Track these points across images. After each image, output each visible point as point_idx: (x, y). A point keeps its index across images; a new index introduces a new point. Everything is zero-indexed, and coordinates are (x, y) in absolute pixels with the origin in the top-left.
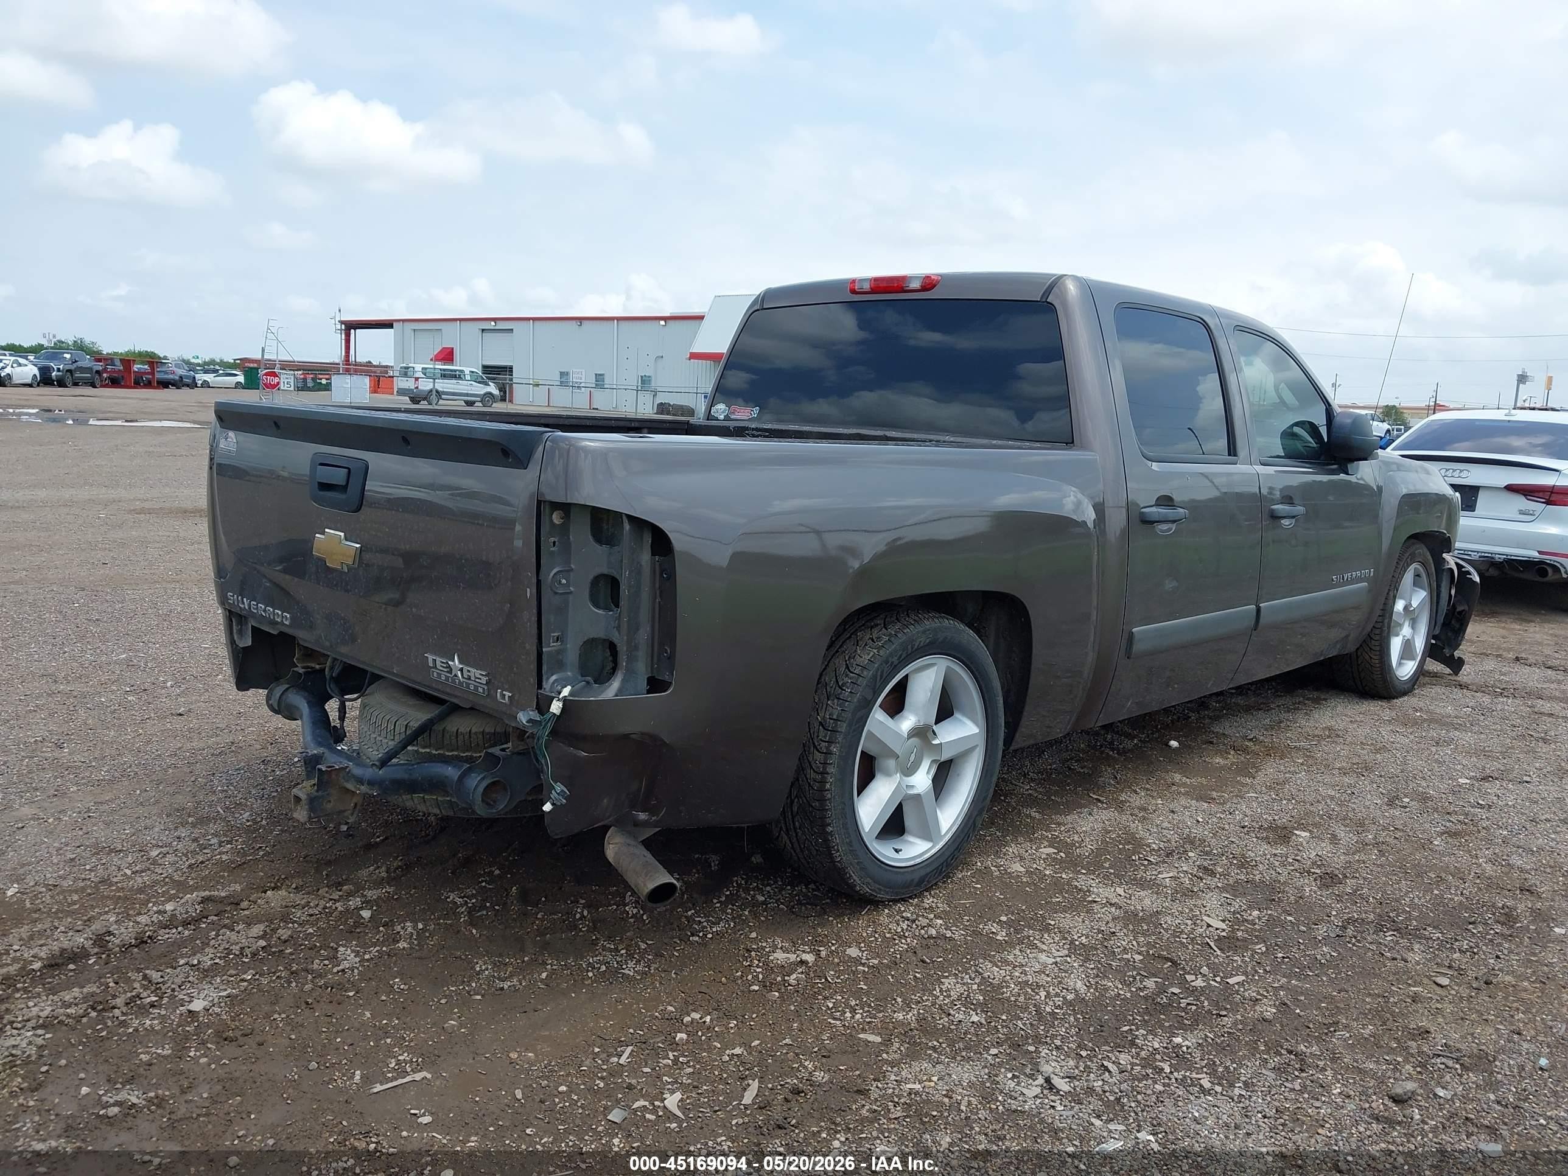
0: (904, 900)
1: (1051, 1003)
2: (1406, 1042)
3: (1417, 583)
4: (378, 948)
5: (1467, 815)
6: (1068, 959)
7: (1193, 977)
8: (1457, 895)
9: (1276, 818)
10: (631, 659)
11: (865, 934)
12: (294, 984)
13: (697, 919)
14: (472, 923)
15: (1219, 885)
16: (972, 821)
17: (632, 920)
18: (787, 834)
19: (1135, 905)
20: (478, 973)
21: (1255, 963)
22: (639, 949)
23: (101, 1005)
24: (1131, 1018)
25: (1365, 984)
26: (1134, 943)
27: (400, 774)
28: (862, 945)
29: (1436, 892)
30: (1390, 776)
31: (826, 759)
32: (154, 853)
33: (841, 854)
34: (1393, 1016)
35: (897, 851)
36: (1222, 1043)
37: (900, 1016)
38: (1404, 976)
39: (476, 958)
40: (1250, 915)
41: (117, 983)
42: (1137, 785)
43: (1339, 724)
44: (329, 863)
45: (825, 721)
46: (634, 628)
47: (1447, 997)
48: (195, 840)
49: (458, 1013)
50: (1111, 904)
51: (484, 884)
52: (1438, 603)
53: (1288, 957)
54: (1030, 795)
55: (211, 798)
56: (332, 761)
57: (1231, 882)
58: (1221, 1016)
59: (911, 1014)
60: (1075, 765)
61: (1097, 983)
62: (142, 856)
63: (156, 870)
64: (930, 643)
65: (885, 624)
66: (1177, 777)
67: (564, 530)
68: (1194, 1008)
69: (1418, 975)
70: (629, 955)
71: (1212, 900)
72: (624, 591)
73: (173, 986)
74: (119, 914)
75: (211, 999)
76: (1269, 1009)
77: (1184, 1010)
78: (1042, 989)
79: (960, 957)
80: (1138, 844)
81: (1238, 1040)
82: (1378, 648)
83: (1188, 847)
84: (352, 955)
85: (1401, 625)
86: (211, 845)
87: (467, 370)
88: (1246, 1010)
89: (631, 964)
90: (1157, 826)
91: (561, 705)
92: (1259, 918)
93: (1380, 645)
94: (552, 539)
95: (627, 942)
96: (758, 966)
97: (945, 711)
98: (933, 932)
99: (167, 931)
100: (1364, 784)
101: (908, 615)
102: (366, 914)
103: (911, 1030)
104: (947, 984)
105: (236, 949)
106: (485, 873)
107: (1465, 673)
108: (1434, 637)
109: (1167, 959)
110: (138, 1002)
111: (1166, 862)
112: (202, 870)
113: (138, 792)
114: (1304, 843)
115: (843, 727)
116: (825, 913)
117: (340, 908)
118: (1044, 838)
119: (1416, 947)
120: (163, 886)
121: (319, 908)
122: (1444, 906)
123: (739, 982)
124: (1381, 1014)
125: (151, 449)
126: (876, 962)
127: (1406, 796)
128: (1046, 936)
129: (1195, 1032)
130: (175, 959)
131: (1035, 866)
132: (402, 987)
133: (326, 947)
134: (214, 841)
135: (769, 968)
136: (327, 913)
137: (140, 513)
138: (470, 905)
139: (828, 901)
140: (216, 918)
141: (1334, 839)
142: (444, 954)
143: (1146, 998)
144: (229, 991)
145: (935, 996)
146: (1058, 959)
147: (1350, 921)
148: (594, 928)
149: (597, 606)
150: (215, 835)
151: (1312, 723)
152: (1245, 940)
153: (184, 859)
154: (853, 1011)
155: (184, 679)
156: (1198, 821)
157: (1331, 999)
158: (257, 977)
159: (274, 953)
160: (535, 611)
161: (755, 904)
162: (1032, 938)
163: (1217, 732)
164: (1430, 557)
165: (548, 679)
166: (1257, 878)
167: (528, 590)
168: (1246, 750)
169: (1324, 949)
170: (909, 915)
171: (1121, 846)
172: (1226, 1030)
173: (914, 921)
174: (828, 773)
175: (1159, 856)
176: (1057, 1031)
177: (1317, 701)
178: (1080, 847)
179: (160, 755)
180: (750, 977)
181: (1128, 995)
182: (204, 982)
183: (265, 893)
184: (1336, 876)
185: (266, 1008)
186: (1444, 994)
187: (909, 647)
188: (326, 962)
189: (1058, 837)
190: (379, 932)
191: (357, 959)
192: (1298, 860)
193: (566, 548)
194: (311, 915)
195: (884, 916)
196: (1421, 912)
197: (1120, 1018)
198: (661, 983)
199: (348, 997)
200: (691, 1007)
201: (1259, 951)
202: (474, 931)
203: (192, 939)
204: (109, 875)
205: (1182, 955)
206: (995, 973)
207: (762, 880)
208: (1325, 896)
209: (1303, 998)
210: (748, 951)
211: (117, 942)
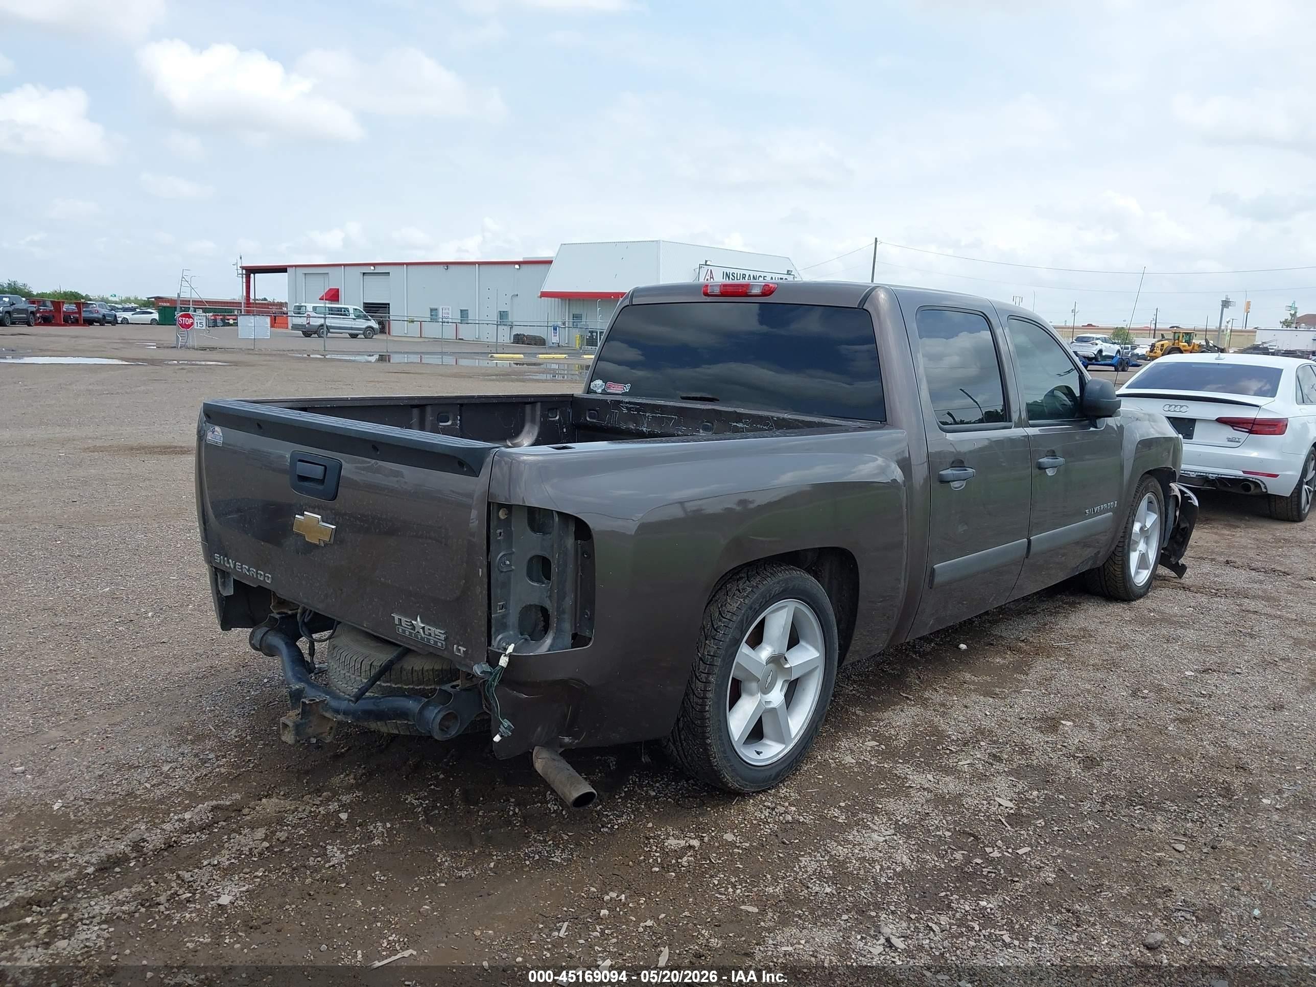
0: (765, 791)
1: (884, 875)
2: (1154, 900)
3: (1150, 508)
4: (358, 846)
5: (1192, 703)
6: (895, 837)
7: (991, 850)
8: (1187, 773)
9: (1046, 710)
10: (559, 621)
11: (737, 822)
12: (297, 879)
13: (605, 813)
14: (428, 821)
15: (1006, 769)
16: (814, 725)
17: (554, 815)
18: (674, 744)
19: (943, 789)
20: (440, 864)
21: (1037, 836)
22: (562, 840)
23: (148, 902)
24: (946, 885)
25: (1121, 850)
26: (944, 821)
27: (370, 706)
28: (736, 831)
29: (1172, 771)
30: (1133, 670)
31: (705, 687)
32: (166, 768)
33: (717, 760)
34: (1144, 878)
35: (758, 753)
36: (1016, 904)
37: (770, 890)
38: (1150, 843)
39: (436, 852)
40: (1031, 794)
41: (157, 883)
42: (937, 684)
43: (1092, 625)
44: (307, 773)
45: (705, 657)
46: (562, 597)
47: (1183, 860)
48: (196, 755)
49: (429, 898)
50: (924, 789)
51: (432, 787)
52: (1166, 522)
53: (1062, 830)
54: (854, 695)
55: (204, 717)
56: (312, 695)
57: (1015, 767)
58: (1014, 881)
59: (779, 888)
60: (886, 668)
61: (918, 856)
62: (156, 771)
63: (170, 783)
64: (783, 591)
65: (748, 577)
66: (968, 676)
67: (507, 522)
68: (993, 875)
69: (1161, 842)
70: (555, 845)
71: (1002, 783)
72: (554, 569)
73: (202, 884)
74: (147, 822)
75: (234, 894)
76: (1050, 875)
77: (986, 877)
78: (877, 864)
79: (812, 838)
80: (940, 735)
81: (1028, 902)
82: (1120, 563)
83: (980, 737)
84: (339, 852)
85: (1137, 543)
86: (210, 759)
87: (351, 308)
88: (1033, 876)
89: (558, 853)
90: (955, 719)
91: (507, 660)
92: (1038, 797)
93: (1122, 560)
94: (499, 531)
95: (552, 834)
96: (656, 851)
97: (793, 641)
98: (789, 818)
99: (188, 836)
100: (1113, 679)
101: (765, 569)
102: (344, 816)
103: (780, 901)
104: (804, 862)
105: (246, 850)
106: (432, 777)
107: (1187, 576)
108: (1163, 549)
109: (971, 835)
110: (177, 899)
111: (964, 751)
112: (207, 782)
113: (143, 714)
114: (1069, 731)
115: (718, 662)
116: (704, 804)
117: (322, 812)
118: (867, 732)
119: (1159, 818)
120: (178, 797)
121: (306, 813)
122: (1178, 783)
123: (643, 864)
124: (1134, 877)
125: (90, 387)
126: (748, 845)
127: (1145, 688)
128: (876, 818)
129: (996, 896)
130: (199, 861)
131: (863, 757)
132: (382, 878)
133: (318, 846)
134: (212, 756)
135: (665, 854)
136: (314, 816)
137: (94, 452)
138: (424, 806)
139: (705, 793)
140: (224, 824)
141: (1092, 728)
142: (410, 849)
143: (956, 868)
144: (247, 887)
145: (795, 871)
146: (887, 838)
147: (1108, 797)
148: (525, 823)
149: (533, 581)
150: (212, 750)
151: (1069, 625)
152: (1028, 816)
153: (191, 772)
154: (734, 886)
155: (161, 609)
156: (986, 715)
157: (1095, 864)
158: (267, 874)
159: (276, 852)
160: (486, 586)
161: (648, 798)
162: (865, 820)
163: (996, 635)
164: (1160, 488)
165: (495, 638)
166: (1035, 762)
167: (480, 570)
168: (1019, 650)
169: (1089, 822)
170: (769, 804)
171: (928, 738)
172: (1019, 893)
173: (773, 809)
174: (707, 698)
175: (958, 746)
176: (891, 898)
177: (1073, 605)
178: (896, 739)
179: (154, 680)
180: (651, 861)
181: (943, 866)
182: (226, 880)
183: (260, 800)
184: (1095, 759)
185: (279, 900)
186: (1181, 858)
187: (768, 595)
188: (319, 859)
189: (878, 731)
190: (356, 831)
191: (343, 856)
192: (1064, 746)
193: (509, 536)
194: (301, 819)
195: (750, 805)
196: (1161, 788)
197: (938, 886)
198: (583, 868)
199: (341, 888)
200: (608, 887)
201: (1040, 825)
202: (431, 828)
203: (209, 842)
204: (132, 789)
205: (981, 830)
206: (841, 851)
207: (652, 777)
208: (1087, 777)
209: (1075, 865)
210: (648, 839)
211: (151, 847)
